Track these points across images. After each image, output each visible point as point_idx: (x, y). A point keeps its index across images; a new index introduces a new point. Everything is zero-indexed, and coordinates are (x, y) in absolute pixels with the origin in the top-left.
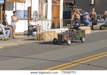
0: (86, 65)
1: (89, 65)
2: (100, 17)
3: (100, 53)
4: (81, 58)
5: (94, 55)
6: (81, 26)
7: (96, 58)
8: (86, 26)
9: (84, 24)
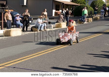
0: (11, 68)
1: (15, 68)
2: (32, 19)
3: (28, 55)
4: (8, 61)
5: (21, 57)
6: (12, 27)
7: (23, 60)
8: (17, 27)
9: (15, 26)
